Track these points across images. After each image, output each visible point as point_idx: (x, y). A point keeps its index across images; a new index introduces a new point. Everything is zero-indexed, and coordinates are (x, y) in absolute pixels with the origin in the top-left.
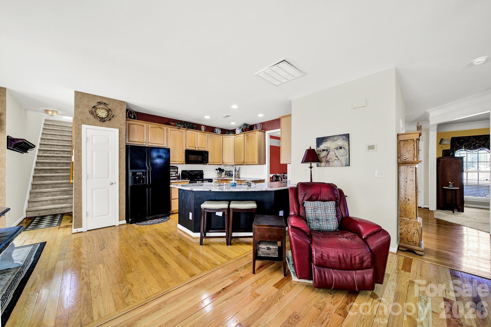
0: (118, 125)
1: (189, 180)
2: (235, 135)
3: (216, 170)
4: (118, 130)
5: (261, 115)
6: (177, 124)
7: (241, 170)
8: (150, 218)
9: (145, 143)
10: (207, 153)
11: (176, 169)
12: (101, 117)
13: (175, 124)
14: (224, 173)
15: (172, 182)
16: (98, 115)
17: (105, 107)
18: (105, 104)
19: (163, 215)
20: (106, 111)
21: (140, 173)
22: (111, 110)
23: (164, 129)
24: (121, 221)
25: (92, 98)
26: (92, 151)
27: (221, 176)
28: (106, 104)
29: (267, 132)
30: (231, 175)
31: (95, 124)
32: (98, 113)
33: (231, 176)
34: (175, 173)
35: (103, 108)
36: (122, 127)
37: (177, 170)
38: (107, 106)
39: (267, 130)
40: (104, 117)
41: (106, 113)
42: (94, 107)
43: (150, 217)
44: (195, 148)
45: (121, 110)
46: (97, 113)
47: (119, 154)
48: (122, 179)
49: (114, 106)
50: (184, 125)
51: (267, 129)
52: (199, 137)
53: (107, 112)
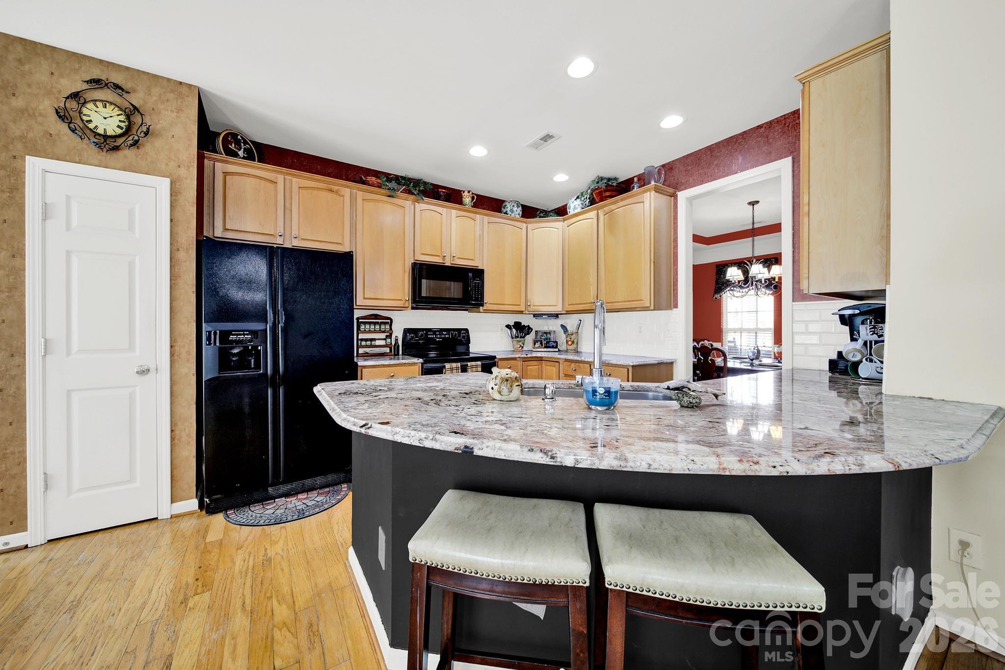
0: (167, 165)
1: (421, 360)
2: (564, 220)
3: (508, 326)
4: (167, 181)
5: (672, 121)
6: (386, 181)
7: (582, 329)
8: (280, 491)
9: (278, 237)
10: (479, 273)
11: (385, 323)
12: (100, 131)
13: (379, 181)
14: (530, 338)
15: (364, 367)
16: (91, 126)
17: (118, 100)
18: (117, 87)
19: (330, 478)
20: (120, 112)
21: (244, 335)
22: (139, 111)
23: (343, 196)
24: (181, 500)
25: (67, 64)
26: (68, 253)
27: (523, 347)
28: (123, 90)
29: (682, 195)
30: (551, 344)
31: (77, 159)
32: (89, 116)
33: (553, 347)
34: (383, 336)
35: (108, 102)
36: (182, 172)
37: (388, 327)
38: (125, 95)
39: (683, 187)
40: (114, 134)
41: (120, 121)
42: (75, 96)
43: (284, 488)
44: (444, 259)
45: (178, 113)
46: (85, 118)
47: (172, 267)
48: (184, 355)
49: (154, 98)
50: (408, 186)
51: (683, 184)
52: (454, 225)
53: (122, 118)
